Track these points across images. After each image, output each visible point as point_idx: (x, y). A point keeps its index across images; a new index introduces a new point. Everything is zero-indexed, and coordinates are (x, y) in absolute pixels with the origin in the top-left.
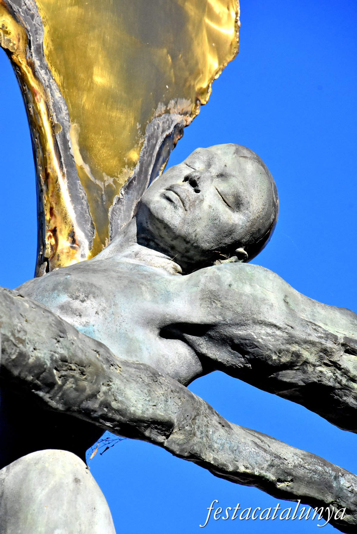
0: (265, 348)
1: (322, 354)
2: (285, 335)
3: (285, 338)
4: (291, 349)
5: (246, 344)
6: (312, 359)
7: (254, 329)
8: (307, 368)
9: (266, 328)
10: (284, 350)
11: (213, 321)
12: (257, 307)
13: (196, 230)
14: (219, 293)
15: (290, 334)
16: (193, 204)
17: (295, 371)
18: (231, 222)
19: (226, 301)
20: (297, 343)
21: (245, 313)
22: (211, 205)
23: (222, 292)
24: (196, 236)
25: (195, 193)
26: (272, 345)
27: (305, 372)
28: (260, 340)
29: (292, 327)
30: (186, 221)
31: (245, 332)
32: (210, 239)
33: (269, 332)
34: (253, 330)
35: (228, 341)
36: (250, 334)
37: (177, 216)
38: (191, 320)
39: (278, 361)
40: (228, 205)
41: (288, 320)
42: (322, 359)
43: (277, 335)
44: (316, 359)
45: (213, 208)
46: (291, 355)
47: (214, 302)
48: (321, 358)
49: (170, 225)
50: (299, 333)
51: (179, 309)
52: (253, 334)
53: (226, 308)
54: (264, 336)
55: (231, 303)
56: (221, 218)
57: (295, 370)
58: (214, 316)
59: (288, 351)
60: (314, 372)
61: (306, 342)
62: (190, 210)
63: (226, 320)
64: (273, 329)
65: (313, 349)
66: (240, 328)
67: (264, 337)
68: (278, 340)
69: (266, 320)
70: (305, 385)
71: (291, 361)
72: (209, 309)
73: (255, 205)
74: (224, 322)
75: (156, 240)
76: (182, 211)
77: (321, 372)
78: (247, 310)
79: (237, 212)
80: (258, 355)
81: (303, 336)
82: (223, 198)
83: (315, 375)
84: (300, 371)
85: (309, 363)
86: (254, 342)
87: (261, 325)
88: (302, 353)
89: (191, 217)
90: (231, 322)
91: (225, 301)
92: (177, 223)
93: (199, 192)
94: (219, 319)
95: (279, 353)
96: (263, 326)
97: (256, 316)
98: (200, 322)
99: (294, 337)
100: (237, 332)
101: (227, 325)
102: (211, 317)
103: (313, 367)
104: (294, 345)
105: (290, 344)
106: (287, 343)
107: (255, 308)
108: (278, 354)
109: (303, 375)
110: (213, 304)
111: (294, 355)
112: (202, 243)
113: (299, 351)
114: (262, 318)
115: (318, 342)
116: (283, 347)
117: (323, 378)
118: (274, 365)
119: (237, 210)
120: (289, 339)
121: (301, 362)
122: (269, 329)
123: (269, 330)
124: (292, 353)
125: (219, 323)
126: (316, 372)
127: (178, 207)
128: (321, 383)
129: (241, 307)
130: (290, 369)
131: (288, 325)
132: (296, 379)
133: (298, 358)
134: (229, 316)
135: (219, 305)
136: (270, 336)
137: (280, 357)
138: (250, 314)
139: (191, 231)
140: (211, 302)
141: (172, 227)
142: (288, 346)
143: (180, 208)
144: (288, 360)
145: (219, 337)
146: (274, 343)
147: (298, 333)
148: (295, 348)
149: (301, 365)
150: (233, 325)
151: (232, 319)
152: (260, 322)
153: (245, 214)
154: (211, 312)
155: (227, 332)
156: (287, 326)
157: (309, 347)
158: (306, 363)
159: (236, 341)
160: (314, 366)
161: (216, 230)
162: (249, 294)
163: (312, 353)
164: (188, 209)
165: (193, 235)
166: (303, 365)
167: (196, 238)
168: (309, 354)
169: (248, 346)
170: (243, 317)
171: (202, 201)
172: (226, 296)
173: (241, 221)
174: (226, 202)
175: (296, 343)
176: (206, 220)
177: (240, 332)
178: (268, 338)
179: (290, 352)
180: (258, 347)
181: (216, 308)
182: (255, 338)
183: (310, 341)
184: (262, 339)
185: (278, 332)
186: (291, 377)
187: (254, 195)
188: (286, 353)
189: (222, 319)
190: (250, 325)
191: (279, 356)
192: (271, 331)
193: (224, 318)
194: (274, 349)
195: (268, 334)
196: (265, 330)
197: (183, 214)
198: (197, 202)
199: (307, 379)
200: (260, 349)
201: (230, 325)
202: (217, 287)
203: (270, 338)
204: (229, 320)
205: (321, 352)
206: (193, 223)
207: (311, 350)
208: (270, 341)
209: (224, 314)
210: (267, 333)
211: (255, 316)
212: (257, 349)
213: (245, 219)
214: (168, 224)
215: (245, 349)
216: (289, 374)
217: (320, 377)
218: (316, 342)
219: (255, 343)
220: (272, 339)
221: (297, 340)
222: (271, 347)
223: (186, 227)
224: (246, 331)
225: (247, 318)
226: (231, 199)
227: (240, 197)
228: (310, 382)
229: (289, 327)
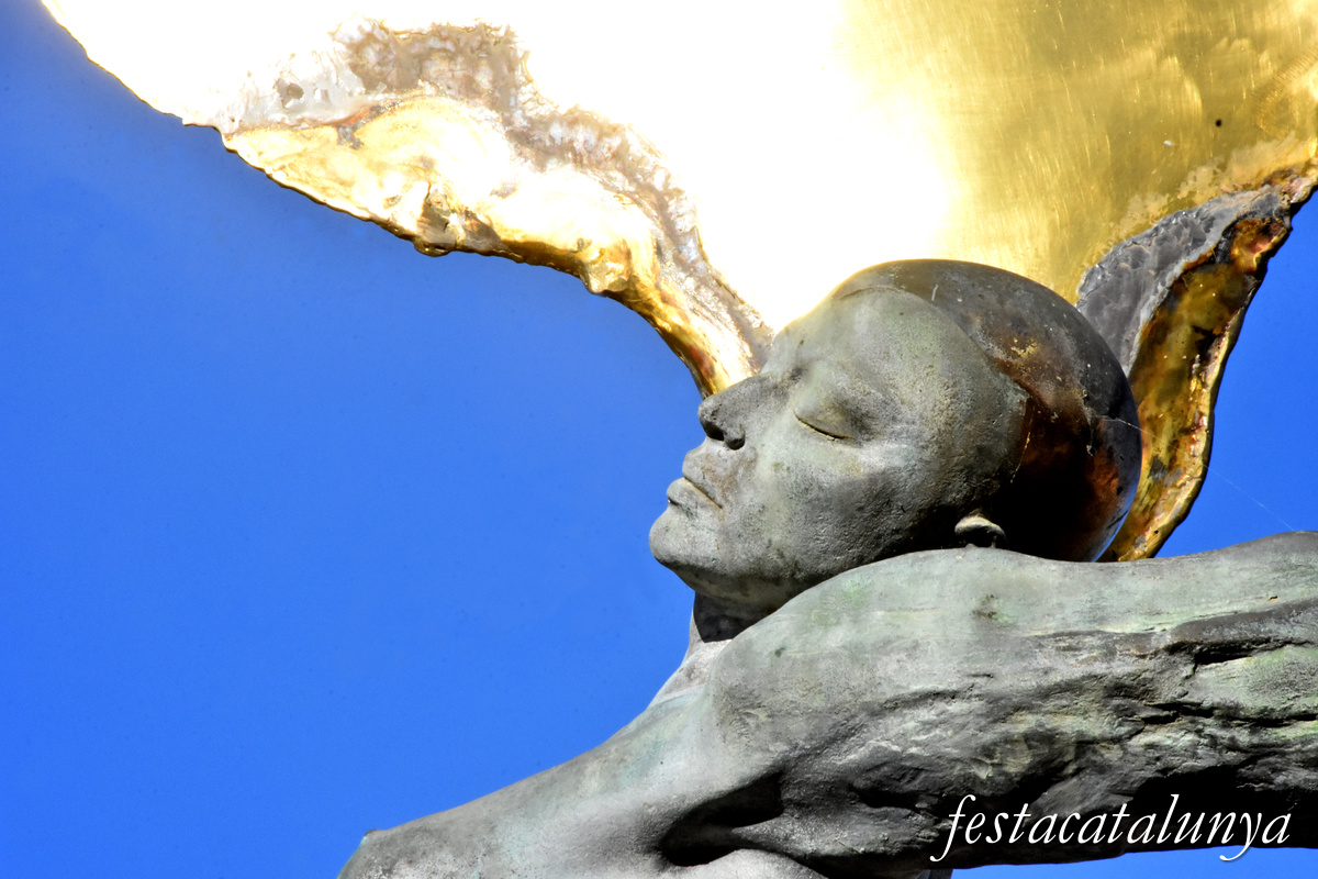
0: (941, 762)
1: (1116, 702)
2: (976, 704)
3: (979, 712)
4: (1013, 731)
5: (888, 778)
6: (1096, 725)
7: (883, 731)
8: (1102, 756)
9: (916, 712)
10: (995, 744)
11: (768, 763)
12: (865, 672)
13: (770, 541)
14: (749, 687)
15: (987, 694)
16: (731, 483)
17: (1075, 780)
18: (861, 473)
19: (775, 698)
20: (1024, 708)
21: (837, 702)
22: (779, 461)
23: (757, 682)
24: (782, 556)
25: (732, 452)
26: (955, 747)
27: (1102, 769)
28: (914, 750)
29: (989, 676)
30: (731, 534)
31: (862, 749)
32: (833, 542)
33: (926, 718)
34: (882, 733)
35: (842, 792)
36: (878, 749)
37: (704, 533)
38: (715, 790)
39: (1003, 778)
40: (835, 437)
41: (974, 662)
42: (1128, 713)
43: (954, 716)
44: (1109, 723)
45: (785, 467)
46: (1025, 747)
47: (748, 714)
48: (1124, 714)
49: (701, 564)
50: (1014, 678)
51: (677, 777)
52: (884, 744)
53: (784, 716)
54: (918, 733)
55: (790, 696)
56: (822, 478)
57: (1073, 775)
58: (762, 750)
59: (1008, 740)
60: (1129, 757)
61: (1046, 694)
62: (727, 501)
63: (797, 744)
64: (935, 704)
65: (1082, 702)
66: (845, 747)
67: (923, 737)
68: (963, 726)
69: (901, 692)
70: (1132, 799)
71: (1038, 759)
72: (744, 738)
73: (916, 400)
74: (797, 752)
75: (728, 613)
76: (711, 514)
77: (1151, 746)
78: (840, 693)
79: (868, 440)
80: (942, 789)
81: (1028, 684)
82: (812, 427)
83: (1137, 763)
84: (1088, 771)
85: (1094, 741)
86: (903, 763)
87: (897, 710)
88: (1055, 725)
89: (737, 518)
90: (814, 742)
91: (771, 699)
92: (712, 549)
93: (742, 445)
94: (779, 750)
95: (990, 756)
96: (905, 711)
97: (869, 695)
98: (739, 782)
99: (1002, 698)
100: (844, 761)
101: (809, 755)
102: (758, 756)
103: (1116, 746)
104: (1017, 717)
105: (1004, 720)
106: (995, 721)
107: (858, 678)
108: (988, 761)
109: (1104, 779)
110: (748, 720)
111: (1034, 743)
112: (818, 564)
113: (1041, 726)
114: (889, 693)
115: (1083, 678)
116: (988, 737)
117: (1169, 758)
118: (1001, 792)
119: (866, 436)
120: (992, 709)
121: (1072, 749)
122: (926, 710)
123: (926, 714)
124: (1023, 739)
125: (786, 761)
126: (1135, 755)
127: (693, 510)
128: (1175, 774)
129: (820, 692)
130: (1057, 782)
131: (976, 676)
132: (1094, 798)
133: (1053, 743)
134: (800, 730)
135: (763, 717)
136: (937, 726)
137: (1000, 765)
138: (850, 698)
139: (758, 551)
140: (741, 719)
141: (707, 565)
142: (1002, 728)
143: (699, 510)
144: (1027, 762)
145: (814, 794)
146: (957, 738)
147: (1007, 683)
148: (1025, 723)
149: (1077, 758)
150: (823, 747)
151: (811, 734)
152: (888, 706)
153: (896, 436)
154: (751, 743)
155: (822, 774)
156: (972, 681)
157: (1064, 702)
158: (1084, 744)
159: (860, 783)
160: (1117, 740)
161: (829, 513)
162: (837, 650)
163: (1086, 712)
164: (723, 502)
165: (773, 556)
166: (1084, 752)
167: (788, 560)
168: (1080, 719)
169: (899, 780)
170: (835, 717)
171: (751, 463)
172: (769, 686)
173: (897, 457)
174: (826, 433)
175: (1018, 709)
176: (781, 505)
177: (852, 757)
178: (932, 734)
179: (1016, 741)
180: (922, 770)
181: (758, 727)
182: (895, 752)
183: (1058, 685)
184: (917, 744)
185: (956, 707)
186: (1078, 799)
187: (897, 378)
188: (1008, 746)
189: (786, 748)
190: (866, 726)
191: (992, 764)
192: (933, 712)
193: (789, 742)
194: (966, 754)
195: (928, 726)
196: (912, 718)
197: (716, 519)
198: (741, 471)
199: (1124, 782)
200: (932, 771)
201: (817, 752)
202: (741, 672)
203: (938, 731)
204: (805, 740)
205: (1111, 696)
206: (751, 528)
207: (1078, 706)
208: (942, 739)
209: (783, 732)
210: (924, 723)
211: (868, 698)
212: (923, 775)
213: (905, 446)
214: (692, 562)
215: (898, 791)
216: (1064, 793)
217: (1158, 759)
218: (1076, 681)
219: (908, 764)
220: (946, 730)
221: (1015, 700)
222: (955, 752)
223: (740, 546)
224: (863, 745)
225: (847, 714)
226: (833, 420)
227: (846, 402)
228: (1135, 785)
229: (978, 680)
